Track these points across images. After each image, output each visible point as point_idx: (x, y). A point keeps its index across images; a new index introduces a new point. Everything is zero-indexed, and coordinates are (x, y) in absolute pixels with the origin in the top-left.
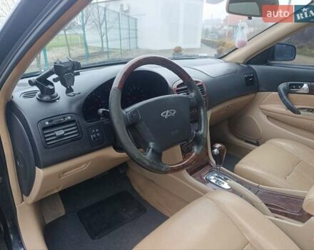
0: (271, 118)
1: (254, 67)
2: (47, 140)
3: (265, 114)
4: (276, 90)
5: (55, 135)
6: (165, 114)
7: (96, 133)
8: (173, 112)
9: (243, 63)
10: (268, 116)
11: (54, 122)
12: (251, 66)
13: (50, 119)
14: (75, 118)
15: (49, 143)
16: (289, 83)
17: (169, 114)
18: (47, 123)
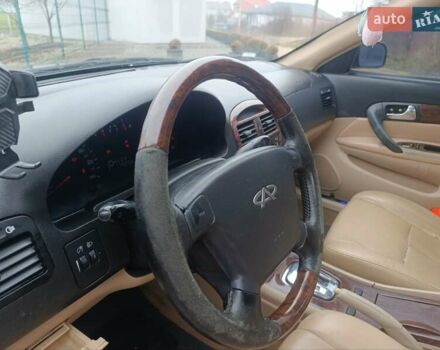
0: (356, 158)
1: (331, 77)
3: (345, 152)
4: (364, 114)
6: (259, 199)
7: (86, 251)
8: (271, 190)
9: (313, 71)
10: (350, 156)
12: (326, 75)
16: (385, 104)
17: (266, 196)
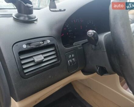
2: (24, 67)
5: (33, 61)
7: (72, 58)
11: (33, 46)
13: (28, 41)
14: (55, 42)
15: (25, 71)
18: (25, 46)
